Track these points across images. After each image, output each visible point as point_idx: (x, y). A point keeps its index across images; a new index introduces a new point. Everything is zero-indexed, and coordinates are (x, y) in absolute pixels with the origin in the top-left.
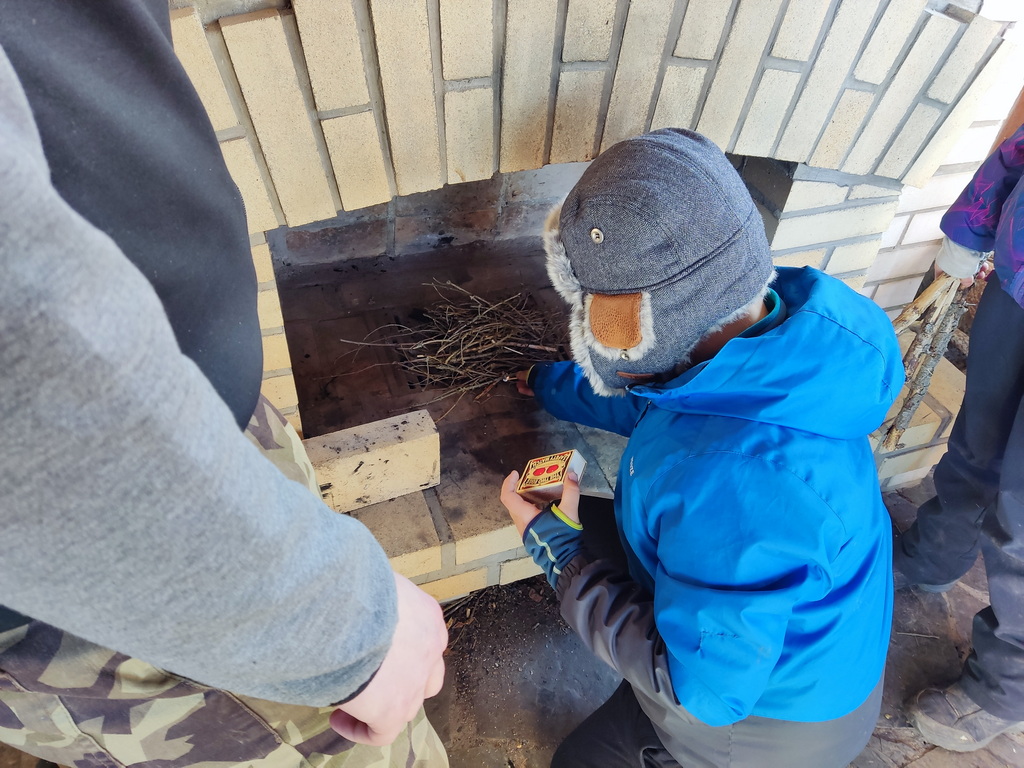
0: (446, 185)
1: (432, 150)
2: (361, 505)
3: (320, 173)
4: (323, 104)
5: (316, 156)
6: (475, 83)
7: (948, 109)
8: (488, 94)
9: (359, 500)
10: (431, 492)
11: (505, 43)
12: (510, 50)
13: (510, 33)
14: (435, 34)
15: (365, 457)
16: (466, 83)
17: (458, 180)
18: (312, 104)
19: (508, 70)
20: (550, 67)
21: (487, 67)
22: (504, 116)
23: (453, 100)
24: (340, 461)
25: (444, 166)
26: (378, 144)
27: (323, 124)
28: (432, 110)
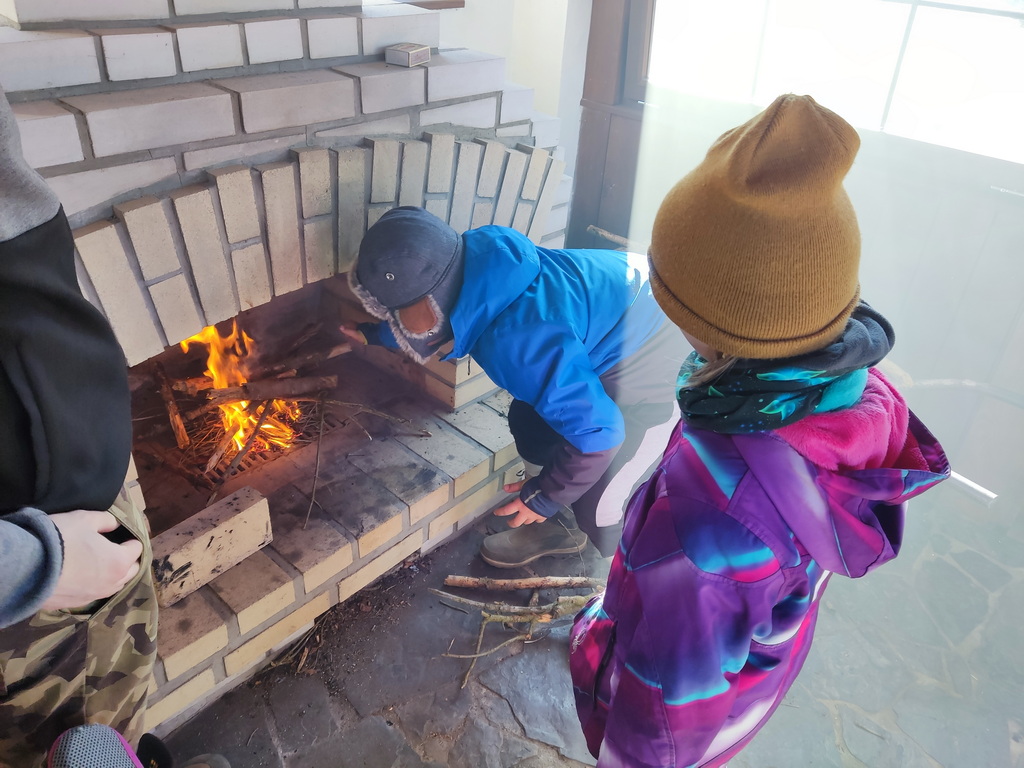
0: (240, 312)
1: (228, 290)
2: (216, 575)
3: (150, 323)
4: (148, 276)
5: (147, 312)
6: (250, 242)
7: (536, 204)
8: (260, 247)
9: (214, 571)
10: (269, 548)
11: (266, 214)
12: (269, 218)
13: (268, 208)
14: (219, 217)
15: (215, 532)
16: (244, 243)
17: (249, 307)
18: (140, 276)
19: (271, 230)
20: (297, 224)
21: (256, 230)
22: (273, 259)
23: (237, 256)
24: (196, 540)
25: (237, 299)
26: (190, 294)
27: (150, 289)
28: (224, 264)
